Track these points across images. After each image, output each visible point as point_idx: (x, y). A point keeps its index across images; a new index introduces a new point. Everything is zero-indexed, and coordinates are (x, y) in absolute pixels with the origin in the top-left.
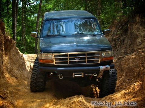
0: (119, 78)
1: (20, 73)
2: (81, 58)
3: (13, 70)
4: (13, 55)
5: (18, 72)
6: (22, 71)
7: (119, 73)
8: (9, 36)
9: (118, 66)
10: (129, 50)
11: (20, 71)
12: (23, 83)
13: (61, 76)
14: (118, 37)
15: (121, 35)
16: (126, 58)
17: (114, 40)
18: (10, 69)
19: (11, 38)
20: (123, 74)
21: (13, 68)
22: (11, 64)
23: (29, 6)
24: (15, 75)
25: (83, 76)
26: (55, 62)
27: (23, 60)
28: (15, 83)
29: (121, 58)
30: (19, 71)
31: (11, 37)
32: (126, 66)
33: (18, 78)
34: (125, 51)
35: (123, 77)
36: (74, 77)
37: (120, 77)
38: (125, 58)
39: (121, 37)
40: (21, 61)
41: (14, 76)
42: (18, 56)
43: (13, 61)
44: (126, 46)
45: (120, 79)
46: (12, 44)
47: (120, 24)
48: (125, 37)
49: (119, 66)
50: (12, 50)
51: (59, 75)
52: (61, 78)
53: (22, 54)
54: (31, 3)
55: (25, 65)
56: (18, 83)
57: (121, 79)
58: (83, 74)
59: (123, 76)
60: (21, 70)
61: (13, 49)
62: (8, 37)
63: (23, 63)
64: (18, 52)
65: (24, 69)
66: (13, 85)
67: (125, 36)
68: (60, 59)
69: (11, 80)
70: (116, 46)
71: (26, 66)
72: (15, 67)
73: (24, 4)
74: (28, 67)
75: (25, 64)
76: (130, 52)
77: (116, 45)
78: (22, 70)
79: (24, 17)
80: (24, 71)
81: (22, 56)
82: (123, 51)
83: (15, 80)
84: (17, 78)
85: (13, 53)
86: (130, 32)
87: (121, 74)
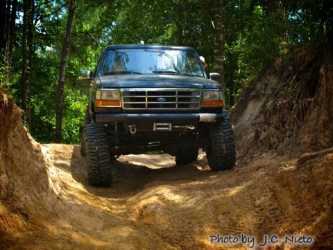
0: (312, 216)
1: (33, 201)
2: (168, 99)
3: (15, 193)
4: (15, 147)
5: (28, 197)
6: (38, 195)
7: (310, 200)
8: (5, 92)
9: (305, 182)
10: (325, 136)
11: (35, 195)
12: (46, 230)
13: (133, 128)
14: (288, 102)
15: (299, 97)
16: (327, 159)
17: (280, 110)
18: (7, 189)
19: (9, 99)
20: (323, 204)
21: (13, 184)
22: (10, 173)
23: (39, 22)
24: (22, 206)
25: (170, 129)
26: (125, 104)
27: (42, 161)
28: (20, 230)
29: (307, 158)
30: (33, 196)
31: (11, 97)
32: (329, 182)
33: (30, 217)
34: (312, 140)
35: (323, 215)
36: (154, 129)
37: (314, 212)
38: (325, 161)
39: (297, 103)
40: (37, 164)
41: (20, 210)
42: (28, 152)
43: (15, 166)
44: (316, 125)
45: (315, 221)
46: (13, 116)
47: (291, 68)
48: (310, 102)
49: (308, 182)
50: (11, 134)
51: (130, 126)
52: (133, 130)
53: (38, 146)
54: (46, 16)
55: (47, 177)
56: (30, 233)
57: (318, 219)
58: (170, 125)
59: (324, 210)
60: (35, 190)
61: (15, 130)
62: (3, 97)
63: (41, 171)
64: (29, 140)
65: (45, 187)
66: (18, 239)
67: (309, 99)
68: (132, 99)
69: (9, 223)
70: (283, 126)
71: (50, 180)
72: (21, 184)
73: (29, 17)
74: (54, 181)
75: (46, 173)
76: (327, 143)
77: (284, 123)
78: (39, 192)
79: (28, 48)
80: (44, 194)
81: (38, 151)
82: (306, 139)
83: (21, 222)
84: (26, 216)
85: (16, 144)
86: (327, 89)
87: (317, 206)
